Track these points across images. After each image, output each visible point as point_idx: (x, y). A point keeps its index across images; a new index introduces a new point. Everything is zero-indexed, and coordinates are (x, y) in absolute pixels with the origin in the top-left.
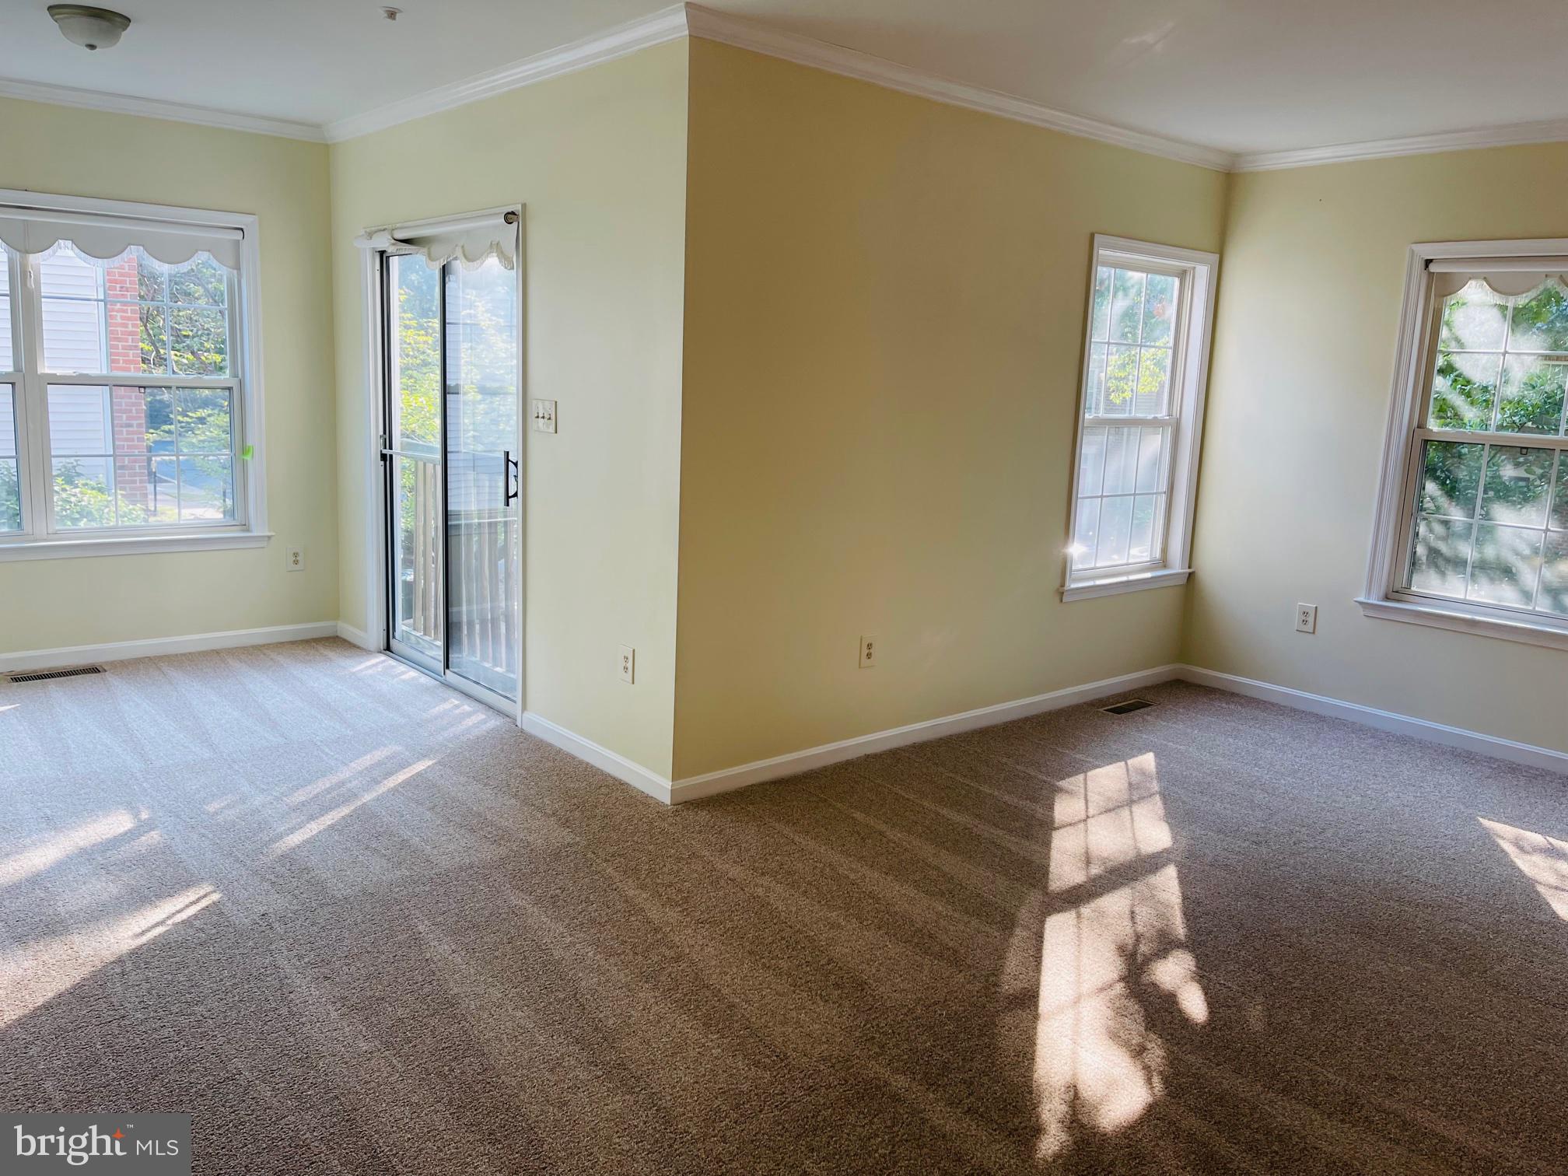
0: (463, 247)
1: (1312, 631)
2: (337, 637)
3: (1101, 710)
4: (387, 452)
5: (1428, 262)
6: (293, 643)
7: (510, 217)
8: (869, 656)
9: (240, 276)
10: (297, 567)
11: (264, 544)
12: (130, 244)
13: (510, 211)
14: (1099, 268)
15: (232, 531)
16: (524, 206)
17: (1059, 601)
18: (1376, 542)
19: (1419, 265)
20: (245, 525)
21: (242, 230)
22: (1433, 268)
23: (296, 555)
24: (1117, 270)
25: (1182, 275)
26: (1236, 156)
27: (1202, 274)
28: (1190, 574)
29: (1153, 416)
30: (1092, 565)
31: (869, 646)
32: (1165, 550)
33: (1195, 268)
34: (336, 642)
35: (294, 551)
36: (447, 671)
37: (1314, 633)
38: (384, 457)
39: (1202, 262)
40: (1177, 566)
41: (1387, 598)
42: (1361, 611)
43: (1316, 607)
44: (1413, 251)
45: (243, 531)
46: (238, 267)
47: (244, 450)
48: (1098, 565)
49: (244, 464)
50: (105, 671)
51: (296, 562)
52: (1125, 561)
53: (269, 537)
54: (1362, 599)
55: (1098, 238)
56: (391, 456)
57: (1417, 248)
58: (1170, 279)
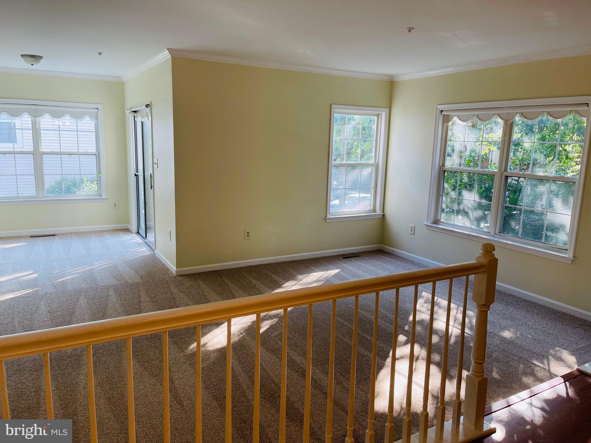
0: (142, 114)
1: (413, 234)
2: (128, 229)
3: (340, 257)
4: (137, 174)
5: (442, 111)
6: (114, 230)
7: (147, 106)
8: (248, 236)
9: (98, 121)
10: (115, 208)
11: (105, 201)
12: (65, 114)
13: (147, 104)
14: (335, 115)
15: (94, 197)
16: (151, 102)
17: (325, 221)
18: (429, 204)
19: (439, 112)
20: (100, 195)
21: (98, 109)
22: (443, 113)
23: (115, 204)
24: (348, 115)
25: (378, 115)
26: (392, 76)
27: (384, 115)
28: (383, 215)
29: (366, 162)
30: (343, 211)
31: (248, 233)
32: (374, 207)
33: (382, 113)
34: (127, 230)
35: (115, 203)
36: (146, 238)
37: (414, 234)
38: (136, 175)
39: (384, 111)
40: (379, 212)
41: (434, 223)
42: (425, 228)
43: (415, 226)
44: (437, 108)
45: (100, 197)
46: (97, 120)
47: (100, 173)
48: (345, 211)
49: (100, 177)
50: (57, 235)
51: (115, 206)
52: (357, 210)
53: (107, 199)
54: (425, 223)
55: (333, 106)
56: (138, 175)
57: (439, 107)
58: (373, 117)
